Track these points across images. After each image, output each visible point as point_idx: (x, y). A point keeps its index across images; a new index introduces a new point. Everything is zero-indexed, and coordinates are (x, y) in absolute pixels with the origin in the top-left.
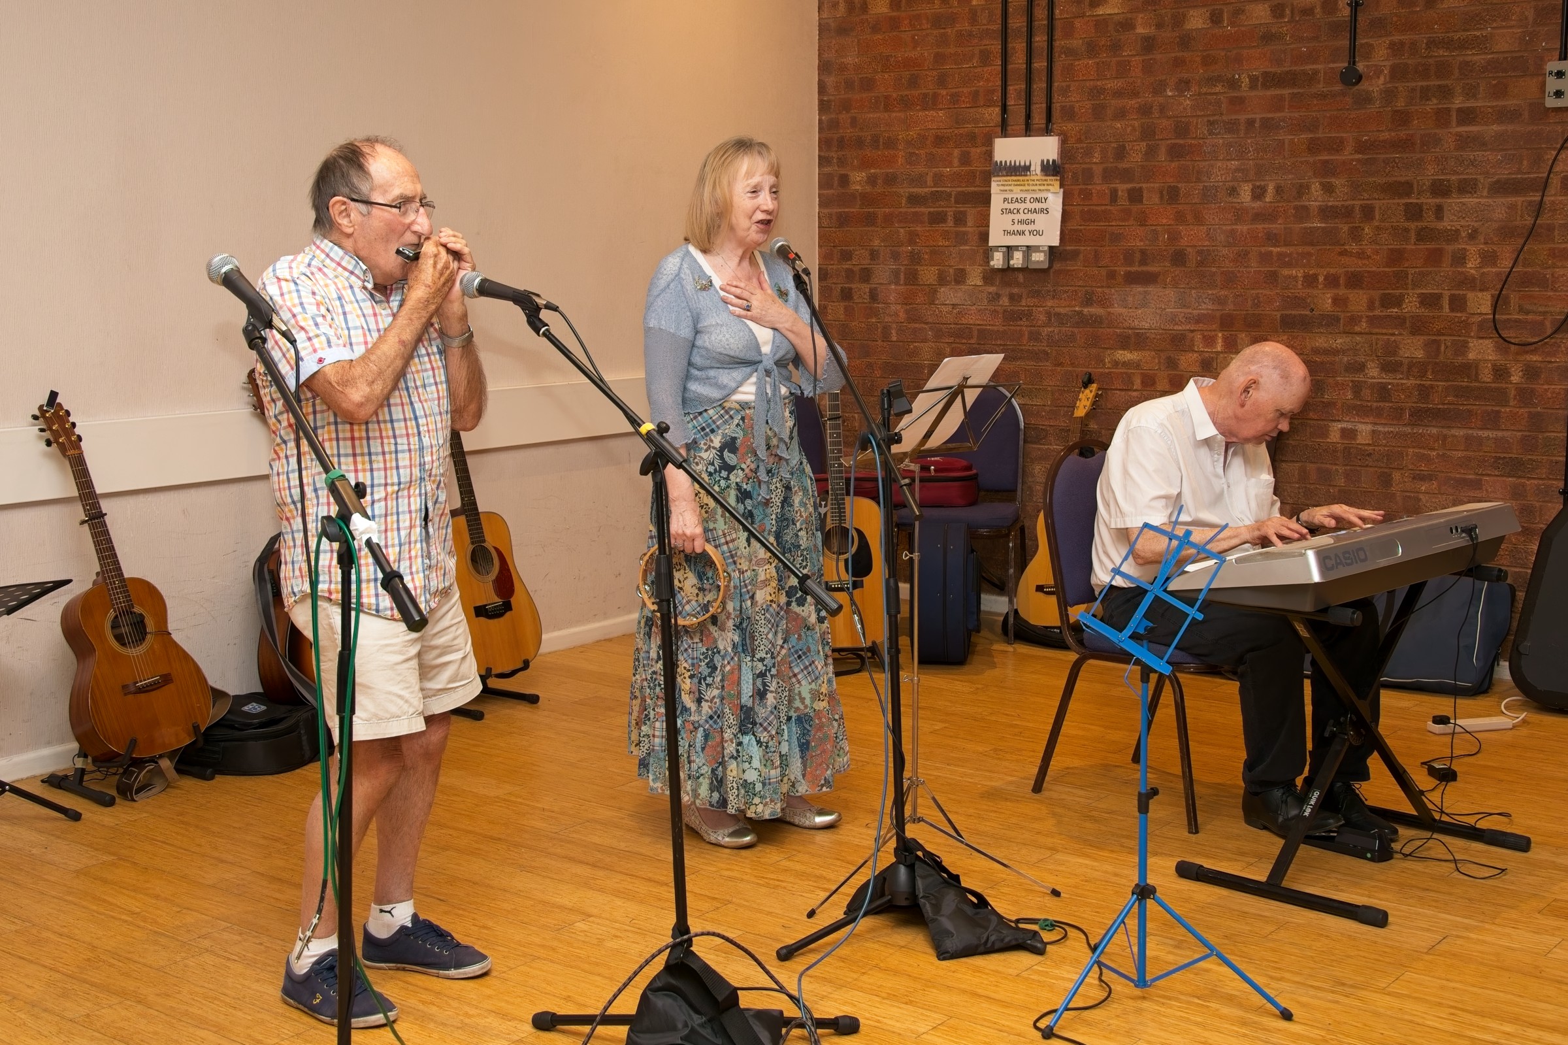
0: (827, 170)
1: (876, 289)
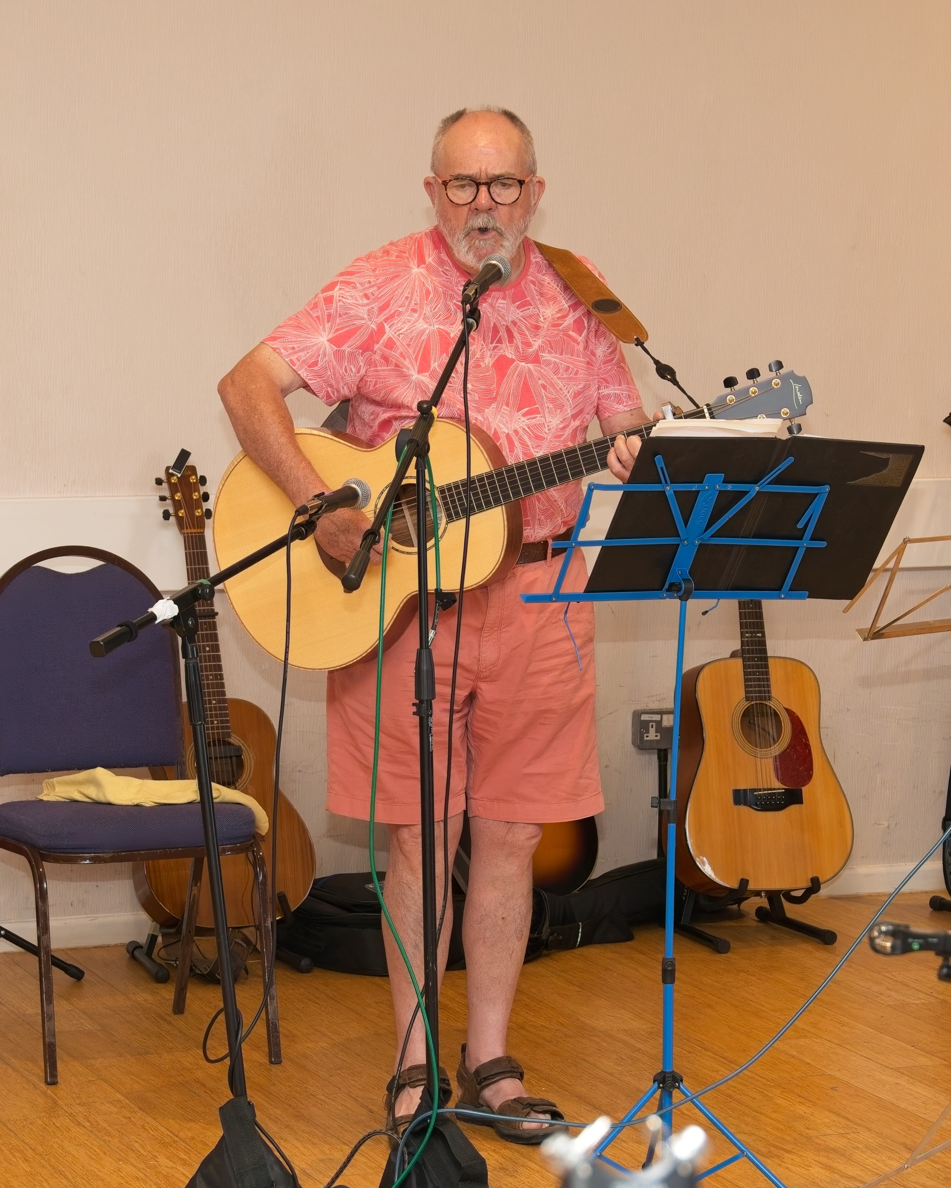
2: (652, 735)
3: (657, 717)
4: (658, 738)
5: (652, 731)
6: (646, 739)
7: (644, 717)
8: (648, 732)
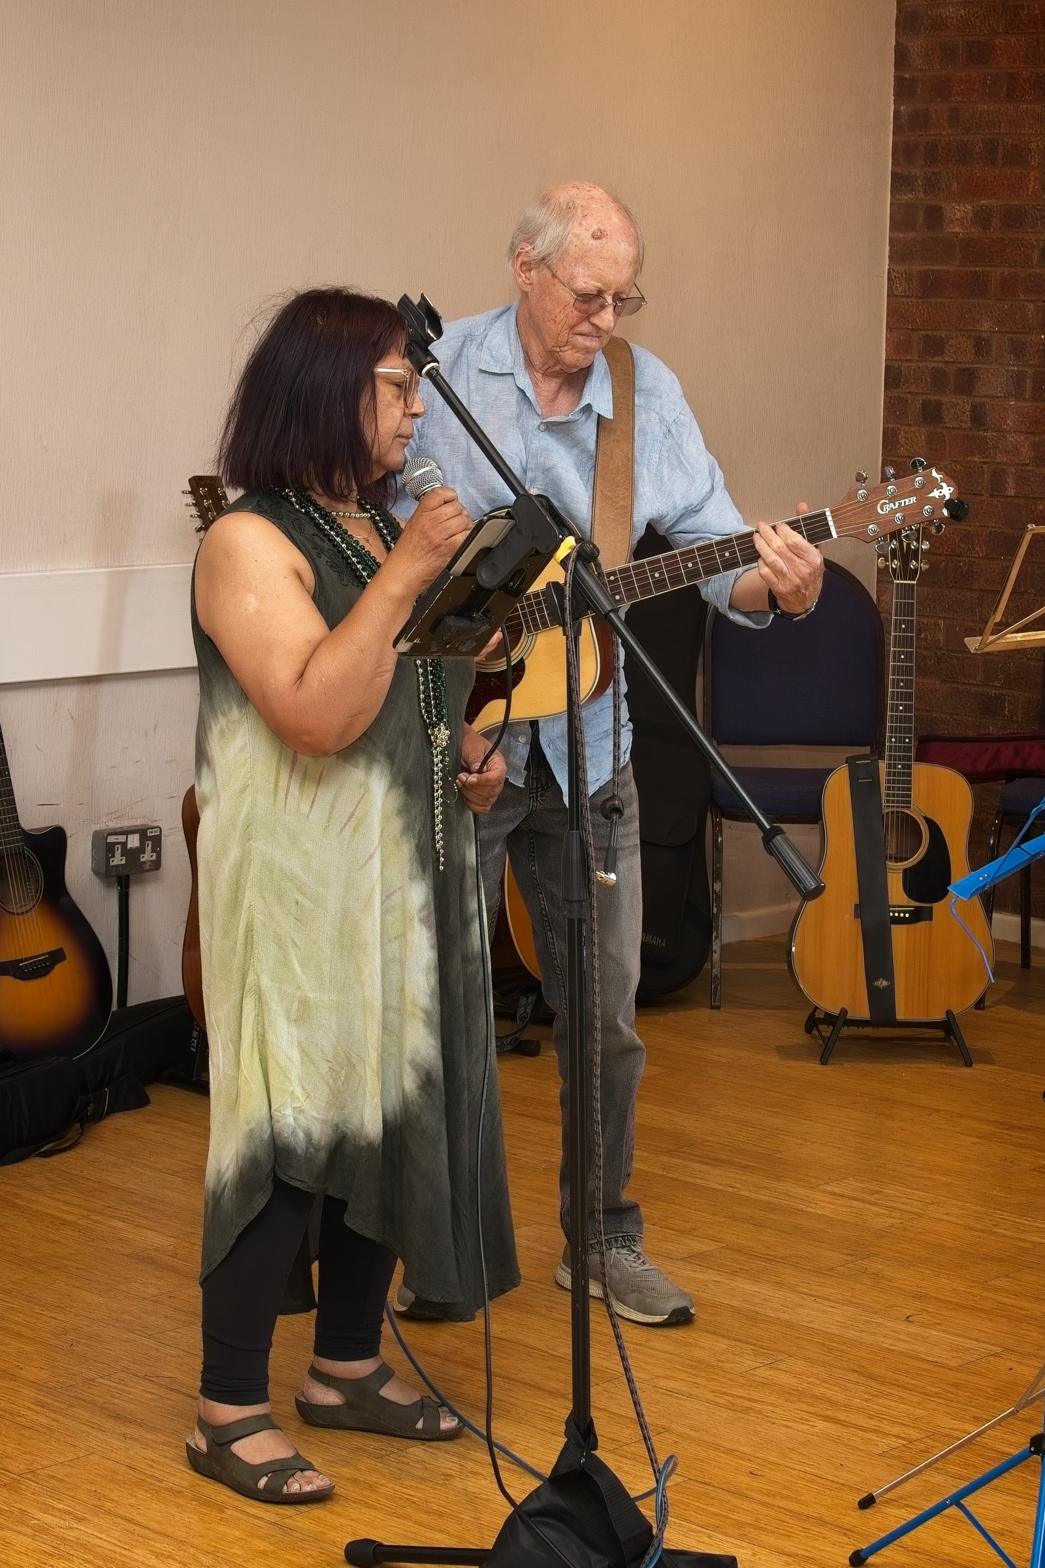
0: (907, 197)
1: (983, 405)
2: (118, 860)
3: (122, 838)
4: (124, 862)
5: (118, 853)
6: (111, 864)
7: (111, 839)
8: (113, 856)
